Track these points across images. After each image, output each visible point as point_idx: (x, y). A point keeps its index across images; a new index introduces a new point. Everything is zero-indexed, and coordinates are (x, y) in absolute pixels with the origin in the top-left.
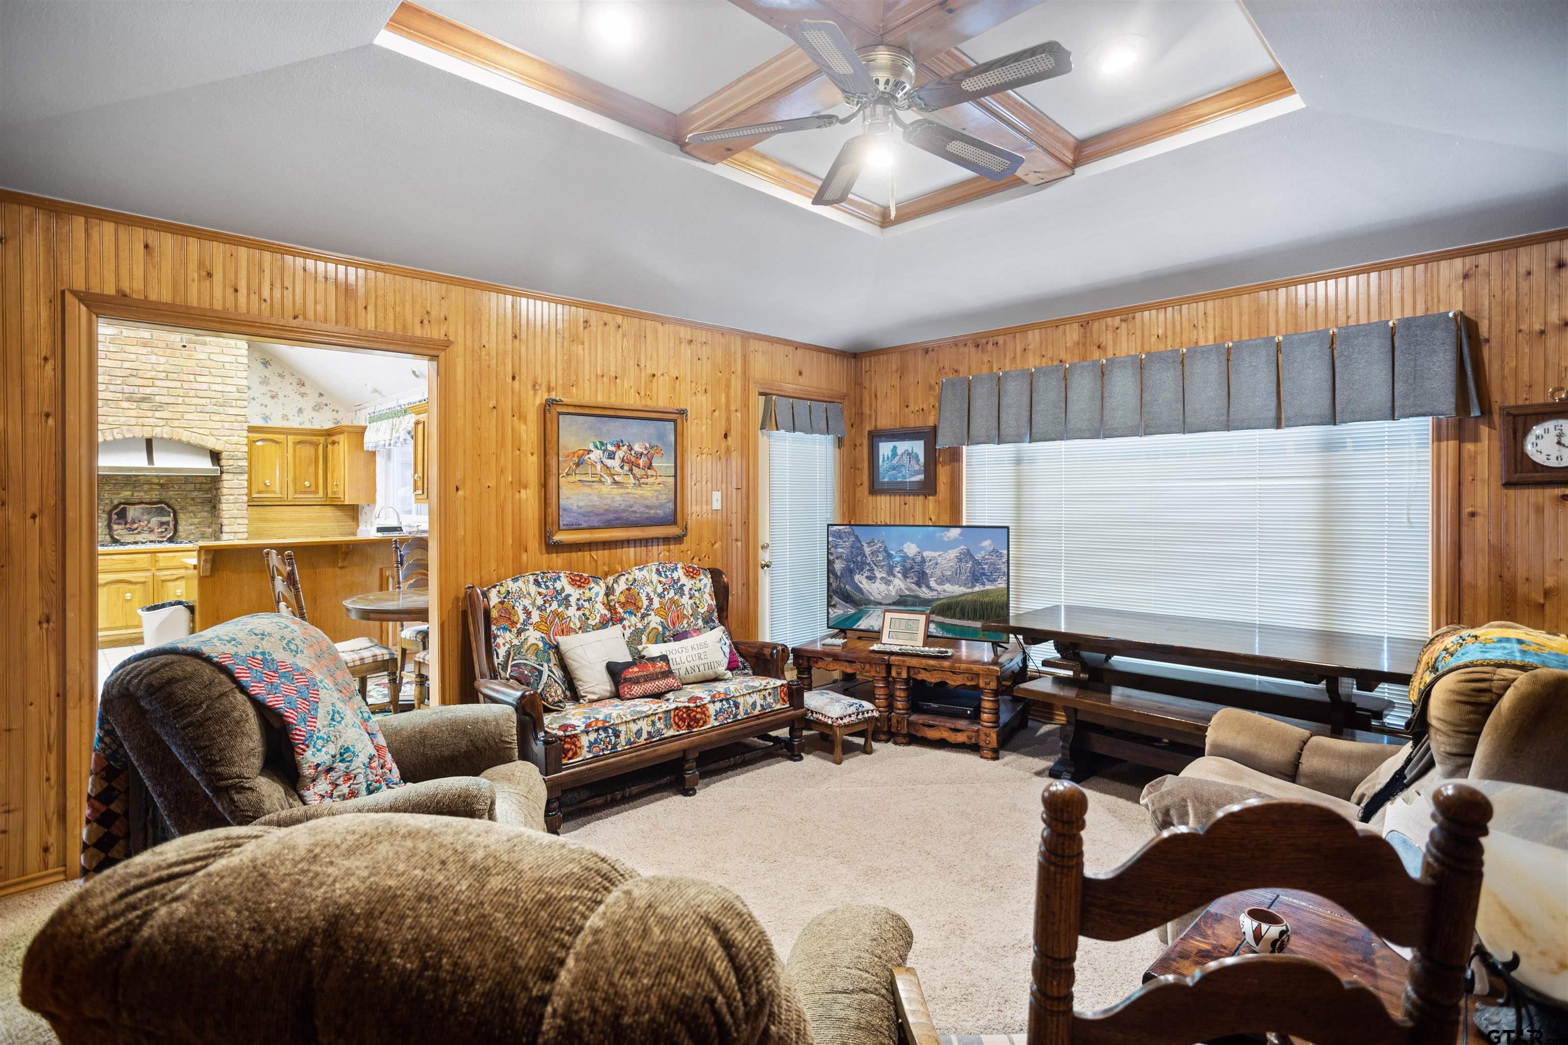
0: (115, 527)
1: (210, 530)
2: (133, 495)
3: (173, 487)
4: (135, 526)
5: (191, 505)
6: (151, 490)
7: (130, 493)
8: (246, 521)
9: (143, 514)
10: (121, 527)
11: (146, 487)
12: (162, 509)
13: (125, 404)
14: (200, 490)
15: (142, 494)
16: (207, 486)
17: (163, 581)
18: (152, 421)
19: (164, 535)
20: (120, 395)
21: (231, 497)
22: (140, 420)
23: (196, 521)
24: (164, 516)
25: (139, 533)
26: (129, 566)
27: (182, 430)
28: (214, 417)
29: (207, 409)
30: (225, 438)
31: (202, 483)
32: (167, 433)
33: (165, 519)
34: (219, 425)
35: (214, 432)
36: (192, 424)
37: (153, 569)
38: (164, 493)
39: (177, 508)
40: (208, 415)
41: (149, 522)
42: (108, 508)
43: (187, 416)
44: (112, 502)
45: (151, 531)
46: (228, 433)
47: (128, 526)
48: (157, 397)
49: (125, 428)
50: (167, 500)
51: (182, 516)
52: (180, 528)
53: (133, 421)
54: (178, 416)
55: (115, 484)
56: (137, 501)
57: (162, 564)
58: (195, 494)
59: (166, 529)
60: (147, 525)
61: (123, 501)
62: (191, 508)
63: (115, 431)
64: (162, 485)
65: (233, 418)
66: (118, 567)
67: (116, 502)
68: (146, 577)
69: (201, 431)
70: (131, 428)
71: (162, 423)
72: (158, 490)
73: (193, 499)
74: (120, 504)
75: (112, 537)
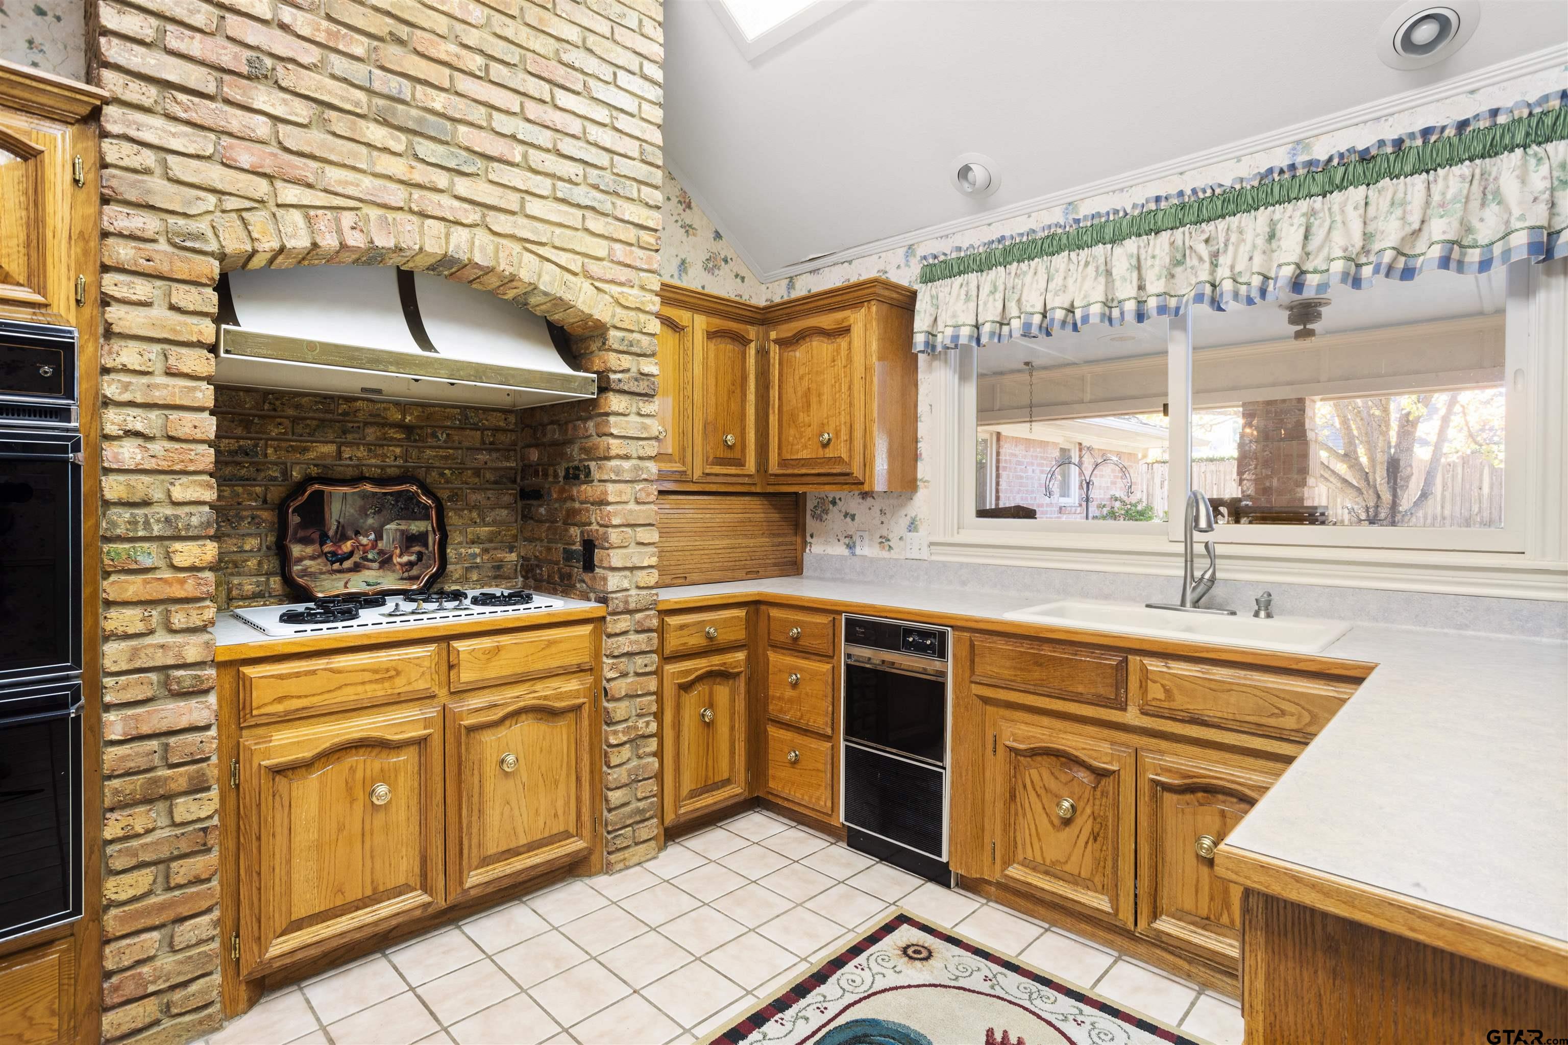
0: (296, 550)
1: (513, 556)
2: (339, 453)
3: (434, 435)
4: (347, 546)
5: (474, 489)
6: (384, 441)
7: (330, 449)
8: (652, 536)
9: (363, 512)
10: (309, 550)
11: (371, 434)
12: (411, 498)
13: (376, 134)
14: (492, 448)
15: (361, 452)
16: (505, 439)
17: (471, 729)
18: (447, 206)
19: (414, 572)
20: (361, 95)
21: (626, 465)
22: (417, 194)
23: (484, 531)
24: (414, 517)
25: (357, 568)
26: (378, 691)
27: (517, 247)
28: (596, 224)
29: (581, 195)
30: (615, 289)
31: (496, 430)
32: (483, 249)
33: (417, 527)
34: (599, 248)
35: (595, 268)
36: (543, 233)
37: (442, 693)
38: (414, 453)
39: (444, 495)
40: (579, 213)
41: (379, 537)
42: (276, 493)
43: (534, 207)
44: (285, 473)
45: (385, 562)
46: (623, 274)
47: (327, 548)
48: (462, 129)
49: (374, 213)
50: (421, 473)
51: (452, 518)
52: (451, 552)
53: (396, 195)
54: (511, 201)
55: (295, 420)
56: (350, 473)
57: (467, 675)
58: (483, 457)
59: (420, 556)
60: (374, 546)
61: (314, 471)
62: (474, 497)
63: (348, 219)
64: (408, 429)
65: (631, 234)
66: (349, 695)
67: (296, 474)
68: (427, 723)
69: (563, 258)
70: (390, 215)
71: (472, 215)
72: (398, 443)
73: (477, 472)
74: (309, 480)
75: (287, 580)
